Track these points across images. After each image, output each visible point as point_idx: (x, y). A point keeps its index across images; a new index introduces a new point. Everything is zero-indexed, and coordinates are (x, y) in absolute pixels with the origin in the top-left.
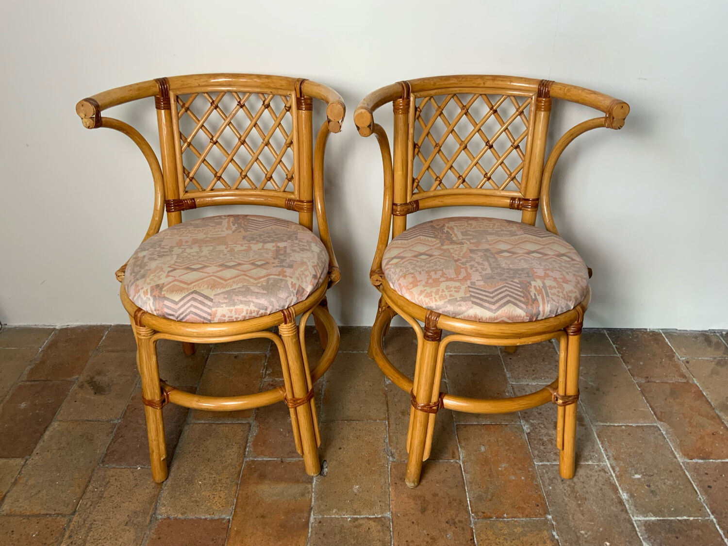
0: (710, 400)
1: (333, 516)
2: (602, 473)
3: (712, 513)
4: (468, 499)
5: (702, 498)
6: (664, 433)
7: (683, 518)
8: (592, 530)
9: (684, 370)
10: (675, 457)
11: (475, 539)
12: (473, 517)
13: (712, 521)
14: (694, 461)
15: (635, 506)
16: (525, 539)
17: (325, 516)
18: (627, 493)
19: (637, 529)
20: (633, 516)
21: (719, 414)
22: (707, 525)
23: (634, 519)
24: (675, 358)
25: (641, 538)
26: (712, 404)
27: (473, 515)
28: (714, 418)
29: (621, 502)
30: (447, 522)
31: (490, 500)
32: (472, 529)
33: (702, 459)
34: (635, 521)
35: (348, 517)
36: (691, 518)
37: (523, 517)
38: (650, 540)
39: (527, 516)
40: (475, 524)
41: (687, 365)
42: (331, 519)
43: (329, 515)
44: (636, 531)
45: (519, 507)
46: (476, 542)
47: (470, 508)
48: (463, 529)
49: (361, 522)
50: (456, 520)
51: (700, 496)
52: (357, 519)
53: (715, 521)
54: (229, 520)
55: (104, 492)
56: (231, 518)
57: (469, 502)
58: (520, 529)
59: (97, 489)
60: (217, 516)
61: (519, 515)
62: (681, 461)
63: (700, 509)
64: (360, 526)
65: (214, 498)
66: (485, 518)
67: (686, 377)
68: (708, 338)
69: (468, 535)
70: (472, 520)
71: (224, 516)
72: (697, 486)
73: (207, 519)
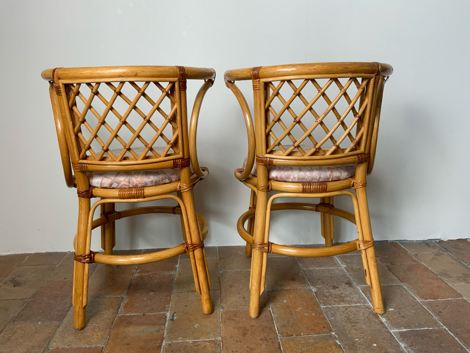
0: (433, 271)
1: (179, 341)
2: (367, 309)
3: (444, 325)
4: (276, 327)
5: (436, 318)
6: (406, 288)
7: (425, 329)
8: (363, 338)
9: (415, 259)
10: (415, 299)
11: (281, 347)
12: (279, 336)
13: (445, 329)
14: (428, 300)
15: (391, 324)
16: (317, 345)
17: (174, 342)
18: (385, 318)
19: (394, 336)
20: (391, 330)
21: (440, 277)
22: (441, 331)
23: (392, 331)
24: (408, 253)
25: (398, 340)
26: (435, 273)
27: (280, 335)
28: (438, 279)
29: (382, 323)
30: (261, 340)
31: (291, 326)
32: (279, 343)
33: (433, 299)
34: (393, 332)
35: (191, 341)
36: (431, 328)
37: (315, 334)
38: (404, 341)
39: (317, 333)
40: (281, 339)
41: (417, 256)
42: (178, 343)
43: (176, 341)
44: (394, 337)
45: (312, 329)
46: (282, 349)
47: (277, 332)
48: (273, 342)
49: (200, 343)
50: (268, 338)
51: (435, 317)
52: (197, 342)
53: (447, 329)
54: (103, 347)
55: (12, 337)
56: (104, 346)
57: (276, 329)
58: (313, 341)
59: (6, 335)
60: (94, 346)
61: (312, 333)
62: (419, 301)
63: (436, 323)
64: (199, 345)
65: (93, 336)
66: (288, 336)
67: (416, 262)
68: (427, 244)
69: (276, 346)
70: (279, 338)
71: (99, 345)
72: (432, 312)
73: (86, 348)
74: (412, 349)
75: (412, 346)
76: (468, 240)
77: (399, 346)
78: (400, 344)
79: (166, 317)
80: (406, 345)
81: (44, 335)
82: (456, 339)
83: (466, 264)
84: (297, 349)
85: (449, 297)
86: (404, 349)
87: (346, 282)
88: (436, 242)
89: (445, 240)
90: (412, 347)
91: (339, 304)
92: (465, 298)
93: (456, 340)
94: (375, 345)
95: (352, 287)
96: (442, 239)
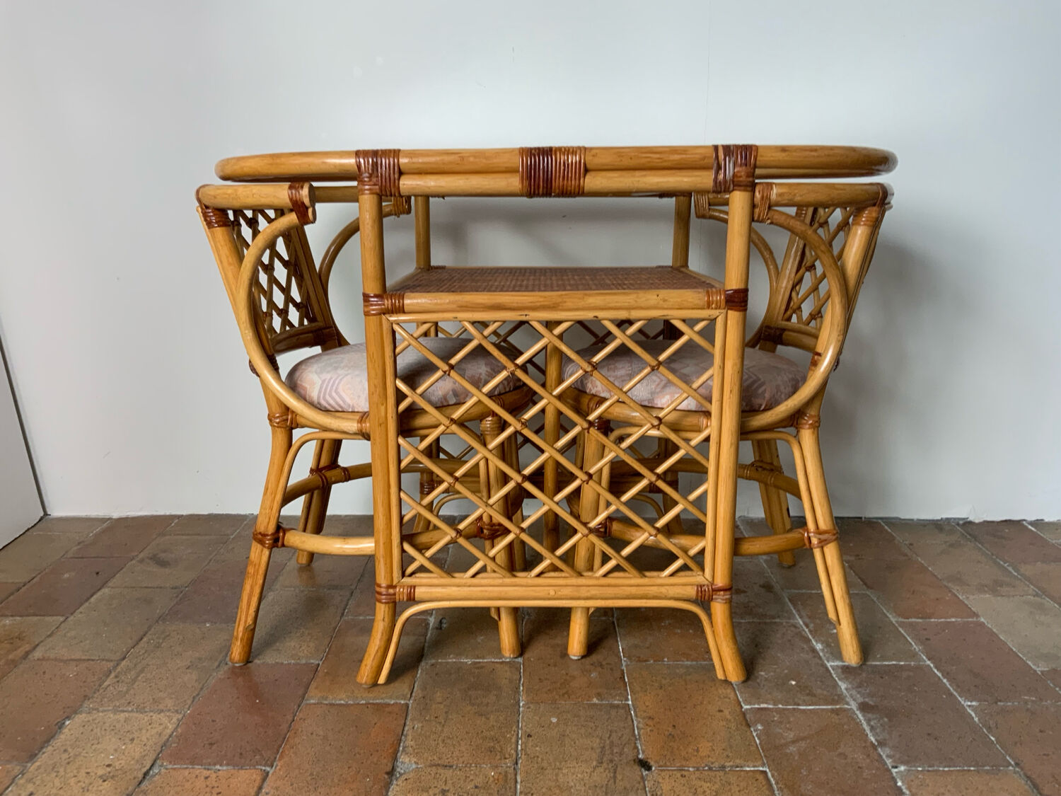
0: (936, 574)
1: (450, 661)
2: (793, 629)
3: (929, 660)
4: (620, 648)
5: (916, 647)
6: (875, 599)
7: (891, 663)
8: (775, 672)
9: (907, 551)
10: (887, 617)
11: (626, 678)
12: (625, 661)
13: (929, 665)
14: (910, 620)
15: (832, 653)
16: (688, 677)
17: (440, 661)
18: (822, 644)
19: (832, 671)
20: (828, 661)
21: (946, 584)
22: (920, 669)
23: (829, 665)
24: (896, 542)
25: (837, 679)
26: (939, 576)
27: (625, 659)
28: (941, 587)
29: (814, 650)
30: (592, 664)
31: (648, 648)
32: (623, 671)
33: (921, 618)
34: (831, 666)
35: (469, 661)
36: (902, 663)
37: (687, 660)
38: (847, 680)
39: (692, 660)
40: (627, 666)
41: (911, 547)
42: (448, 663)
43: (445, 659)
44: (831, 674)
45: (684, 654)
46: (626, 680)
47: (622, 654)
48: (612, 669)
49: (484, 665)
50: (604, 663)
51: (915, 646)
52: (479, 662)
53: (932, 665)
54: (319, 665)
55: (162, 643)
56: (321, 663)
57: (621, 650)
58: (682, 671)
59: (154, 640)
60: (304, 661)
61: (683, 659)
62: (893, 620)
63: (914, 655)
64: (482, 667)
65: (300, 647)
66: (640, 661)
67: (907, 555)
68: (939, 526)
69: (618, 675)
70: (624, 663)
71: (312, 661)
72: (912, 639)
73: (290, 664)
74: (859, 693)
75: (860, 687)
76: (1024, 522)
77: (836, 685)
78: (840, 683)
79: (428, 624)
80: (850, 686)
81: (216, 642)
82: (945, 681)
83: (1005, 563)
84: (653, 682)
85: (953, 617)
86: (845, 691)
87: (762, 583)
88: (958, 524)
89: (977, 521)
90: (860, 689)
91: (742, 618)
92: (982, 620)
93: (944, 683)
94: (794, 683)
95: (772, 592)
96: (971, 518)
